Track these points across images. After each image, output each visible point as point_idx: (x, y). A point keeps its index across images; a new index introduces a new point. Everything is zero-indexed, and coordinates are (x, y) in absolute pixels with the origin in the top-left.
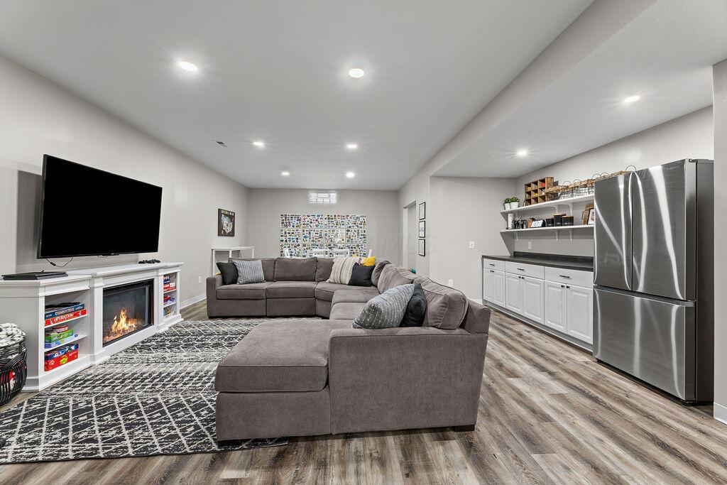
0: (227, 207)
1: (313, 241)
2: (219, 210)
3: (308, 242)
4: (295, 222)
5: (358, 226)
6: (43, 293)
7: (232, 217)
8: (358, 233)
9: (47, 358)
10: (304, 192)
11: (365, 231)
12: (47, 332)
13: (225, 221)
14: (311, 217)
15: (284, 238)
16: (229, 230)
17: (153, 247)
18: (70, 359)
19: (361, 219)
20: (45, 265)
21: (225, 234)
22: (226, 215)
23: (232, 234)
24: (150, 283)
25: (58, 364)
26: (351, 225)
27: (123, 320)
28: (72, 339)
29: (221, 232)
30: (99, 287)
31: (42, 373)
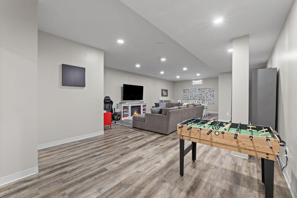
0: (165, 88)
1: (193, 98)
2: (162, 89)
3: (192, 98)
4: (187, 91)
5: (210, 92)
6: (123, 106)
7: (166, 91)
8: (210, 95)
9: (123, 116)
10: (190, 81)
11: (213, 94)
12: (123, 112)
13: (164, 92)
14: (193, 90)
15: (184, 97)
16: (166, 94)
17: (142, 99)
18: (126, 117)
19: (212, 89)
20: (124, 101)
21: (164, 96)
22: (164, 91)
23: (167, 96)
24: (140, 106)
25: (124, 117)
26: (207, 92)
27: (136, 113)
28: (126, 114)
29: (163, 95)
30: (130, 106)
31: (122, 118)
